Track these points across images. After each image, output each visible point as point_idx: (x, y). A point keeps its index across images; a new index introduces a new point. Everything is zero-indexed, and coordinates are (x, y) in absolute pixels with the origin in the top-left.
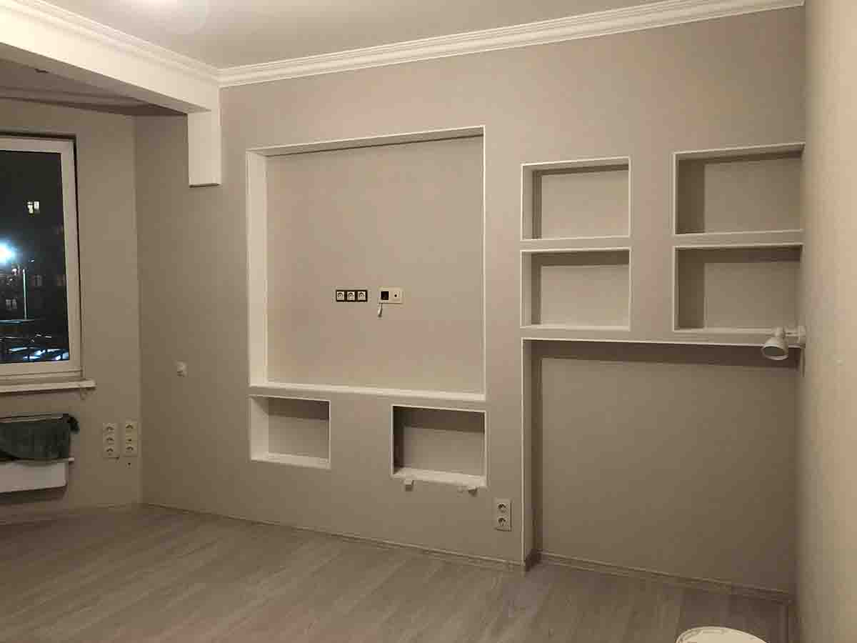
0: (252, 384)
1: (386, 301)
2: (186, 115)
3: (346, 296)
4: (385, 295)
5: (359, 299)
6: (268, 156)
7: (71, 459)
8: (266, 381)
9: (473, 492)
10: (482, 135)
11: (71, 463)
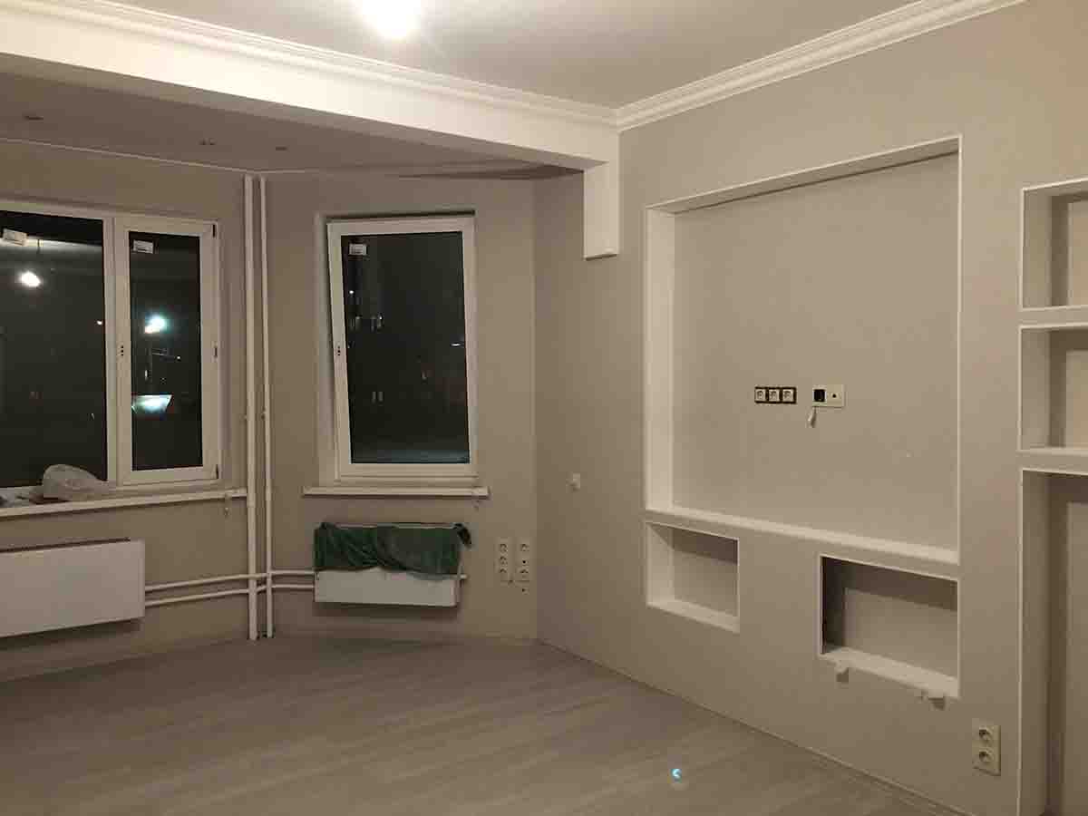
0: (650, 507)
1: (820, 404)
2: (582, 172)
3: (767, 395)
4: (819, 395)
5: (784, 400)
6: (676, 213)
7: (463, 577)
8: (671, 506)
9: (939, 703)
10: (956, 152)
11: (462, 581)
